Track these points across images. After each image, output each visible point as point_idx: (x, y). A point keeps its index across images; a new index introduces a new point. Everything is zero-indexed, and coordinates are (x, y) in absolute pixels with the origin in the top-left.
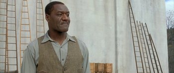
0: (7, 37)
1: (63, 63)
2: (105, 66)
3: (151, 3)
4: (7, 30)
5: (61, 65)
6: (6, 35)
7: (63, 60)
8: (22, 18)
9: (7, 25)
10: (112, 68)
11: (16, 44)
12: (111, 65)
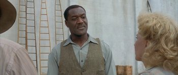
0: (26, 39)
1: (82, 64)
2: (125, 68)
3: (171, 3)
4: (26, 33)
5: (80, 67)
6: (26, 37)
7: (82, 61)
8: (41, 21)
9: (26, 28)
10: (131, 71)
11: (36, 46)
12: (131, 67)
